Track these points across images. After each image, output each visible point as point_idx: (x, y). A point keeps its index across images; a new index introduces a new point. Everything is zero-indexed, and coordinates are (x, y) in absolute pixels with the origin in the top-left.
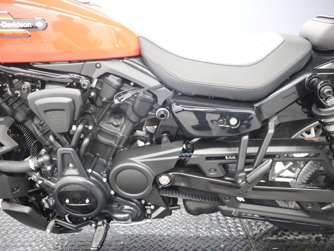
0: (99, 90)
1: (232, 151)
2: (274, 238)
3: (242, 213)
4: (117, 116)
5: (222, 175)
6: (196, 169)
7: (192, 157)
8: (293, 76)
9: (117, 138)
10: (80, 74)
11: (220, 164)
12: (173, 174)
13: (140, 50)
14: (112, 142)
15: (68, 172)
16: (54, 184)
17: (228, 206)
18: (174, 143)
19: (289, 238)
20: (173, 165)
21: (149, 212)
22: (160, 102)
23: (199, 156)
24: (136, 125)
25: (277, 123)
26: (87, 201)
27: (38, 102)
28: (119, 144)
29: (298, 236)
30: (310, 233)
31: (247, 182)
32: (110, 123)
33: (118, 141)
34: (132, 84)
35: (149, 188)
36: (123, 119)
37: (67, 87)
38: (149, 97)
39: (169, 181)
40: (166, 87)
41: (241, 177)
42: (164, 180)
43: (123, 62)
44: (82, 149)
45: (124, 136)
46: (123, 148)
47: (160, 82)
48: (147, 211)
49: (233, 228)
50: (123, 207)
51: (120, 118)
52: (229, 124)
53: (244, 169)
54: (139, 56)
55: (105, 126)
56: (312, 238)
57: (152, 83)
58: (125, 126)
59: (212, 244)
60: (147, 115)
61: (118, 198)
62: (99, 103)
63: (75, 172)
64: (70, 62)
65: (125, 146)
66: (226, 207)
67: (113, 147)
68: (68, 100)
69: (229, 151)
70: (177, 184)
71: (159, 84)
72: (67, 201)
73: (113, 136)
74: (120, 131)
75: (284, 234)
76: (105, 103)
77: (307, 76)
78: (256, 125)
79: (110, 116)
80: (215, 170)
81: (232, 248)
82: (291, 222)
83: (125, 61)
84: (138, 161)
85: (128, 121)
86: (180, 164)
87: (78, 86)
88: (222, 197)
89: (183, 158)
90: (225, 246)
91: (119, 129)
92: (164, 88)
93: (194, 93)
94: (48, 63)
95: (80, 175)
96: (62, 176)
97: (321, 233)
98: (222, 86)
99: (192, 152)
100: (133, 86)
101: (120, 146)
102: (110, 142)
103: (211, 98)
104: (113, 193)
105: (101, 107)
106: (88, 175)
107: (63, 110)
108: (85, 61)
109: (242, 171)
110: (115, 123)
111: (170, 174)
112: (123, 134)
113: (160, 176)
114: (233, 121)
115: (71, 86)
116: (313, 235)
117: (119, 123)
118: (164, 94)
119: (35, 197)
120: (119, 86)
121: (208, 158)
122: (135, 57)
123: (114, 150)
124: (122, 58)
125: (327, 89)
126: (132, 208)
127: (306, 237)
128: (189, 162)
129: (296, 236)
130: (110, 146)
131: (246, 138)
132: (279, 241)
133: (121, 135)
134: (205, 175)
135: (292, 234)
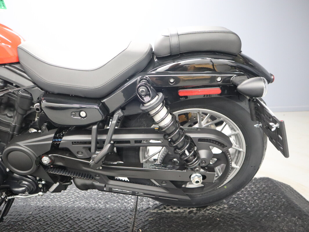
3: (112, 188)
5: (88, 157)
6: (66, 150)
7: (62, 142)
9: (11, 126)
12: (52, 155)
13: (18, 58)
14: (8, 130)
17: (100, 183)
18: (51, 131)
19: (167, 211)
20: (49, 149)
21: (40, 186)
22: (35, 99)
23: (66, 141)
24: (24, 116)
28: (14, 131)
29: (176, 209)
30: (186, 208)
31: (94, 162)
32: (4, 115)
33: (12, 129)
34: (14, 85)
35: (34, 166)
39: (50, 161)
40: (38, 87)
42: (46, 160)
43: (5, 67)
45: (16, 125)
48: (39, 185)
50: (21, 182)
52: (80, 116)
53: (95, 152)
54: (18, 63)
55: (0, 117)
56: (187, 211)
57: (28, 84)
58: (16, 118)
59: (102, 215)
60: (30, 108)
61: (15, 174)
65: (19, 133)
66: (98, 183)
71: (33, 84)
73: (8, 125)
74: (13, 121)
75: (165, 208)
77: (138, 78)
78: (100, 117)
79: (5, 109)
80: (82, 153)
81: (116, 218)
82: (154, 197)
83: (6, 66)
85: (18, 114)
86: (55, 148)
88: (93, 175)
89: (55, 143)
90: (112, 217)
91: (12, 119)
92: (37, 88)
93: (56, 91)
97: (196, 207)
98: (73, 86)
99: (62, 138)
101: (15, 133)
102: (5, 129)
104: (8, 170)
110: (9, 115)
111: (49, 155)
112: (15, 123)
113: (43, 157)
114: (83, 113)
117: (12, 115)
118: (37, 93)
120: (2, 86)
121: (74, 143)
122: (16, 63)
124: (5, 64)
125: (142, 89)
126: (27, 183)
127: (182, 211)
128: (60, 146)
129: (175, 209)
130: (7, 133)
131: (95, 127)
132: (157, 213)
133: (13, 124)
134: (76, 157)
135: (171, 208)
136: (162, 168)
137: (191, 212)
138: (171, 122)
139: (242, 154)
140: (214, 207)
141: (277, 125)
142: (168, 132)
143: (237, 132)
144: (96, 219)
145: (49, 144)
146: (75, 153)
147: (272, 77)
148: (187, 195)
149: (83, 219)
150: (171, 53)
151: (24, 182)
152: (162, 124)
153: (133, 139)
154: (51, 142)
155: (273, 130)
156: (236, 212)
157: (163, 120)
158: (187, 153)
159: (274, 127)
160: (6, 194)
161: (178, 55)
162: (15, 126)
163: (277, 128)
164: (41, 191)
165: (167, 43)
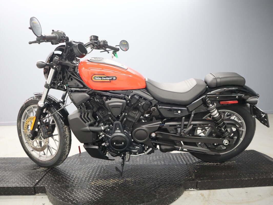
0: (130, 100)
1: (179, 123)
2: (199, 164)
3: (183, 149)
4: (135, 110)
5: (175, 133)
6: (166, 130)
8: (200, 97)
9: (135, 118)
10: (125, 95)
11: (175, 128)
13: (146, 86)
14: (133, 120)
15: (116, 131)
16: (110, 137)
17: (178, 146)
18: (157, 120)
20: (157, 129)
21: (146, 149)
22: (153, 105)
23: (167, 125)
25: (195, 113)
26: (123, 143)
27: (110, 104)
28: (135, 121)
31: (184, 133)
32: (132, 113)
33: (135, 120)
34: (143, 98)
35: (148, 138)
36: (137, 111)
37: (120, 99)
38: (149, 103)
39: (155, 135)
41: (182, 132)
42: (153, 135)
44: (123, 122)
46: (137, 123)
47: (153, 98)
49: (180, 161)
50: (135, 147)
51: (136, 111)
53: (183, 129)
54: (146, 88)
55: (131, 114)
57: (151, 98)
58: (138, 114)
60: (148, 110)
61: (134, 143)
62: (130, 105)
63: (119, 131)
64: (122, 90)
65: (137, 122)
67: (133, 122)
68: (121, 104)
69: (178, 123)
70: (158, 136)
71: (153, 99)
72: (115, 143)
73: (133, 118)
74: (136, 116)
75: (203, 163)
76: (132, 105)
77: (204, 96)
78: (187, 113)
79: (133, 110)
80: (173, 131)
83: (141, 90)
84: (144, 127)
85: (140, 112)
86: (160, 128)
87: (125, 99)
88: (175, 142)
89: (161, 126)
90: (177, 167)
92: (155, 100)
93: (166, 102)
94: (114, 91)
95: (121, 132)
96: (114, 133)
97: (220, 162)
99: (164, 124)
100: (143, 99)
103: (171, 104)
104: (132, 140)
105: (130, 107)
106: (124, 133)
107: (119, 107)
108: (127, 90)
109: (183, 130)
110: (134, 113)
111: (156, 132)
112: (138, 117)
113: (152, 133)
114: (179, 112)
115: (122, 99)
116: (216, 163)
117: (136, 113)
118: (154, 102)
119: (98, 143)
120: (138, 99)
121: (171, 126)
122: (144, 89)
123: (133, 123)
124: (140, 89)
125: (209, 101)
126: (139, 148)
127: (212, 164)
128: (163, 128)
129: (208, 163)
130: (132, 122)
131: (184, 118)
134: (169, 133)
137: (217, 164)
138: (219, 116)
139: (244, 132)
140: (229, 162)
141: (265, 115)
142: (217, 120)
143: (242, 121)
144: (170, 168)
145: (157, 126)
146: (169, 131)
147: (258, 95)
150: (217, 86)
151: (137, 147)
152: (215, 116)
153: (198, 124)
154: (159, 125)
155: (263, 117)
156: (241, 164)
157: (216, 114)
158: (223, 129)
159: (263, 116)
161: (219, 86)
163: (264, 116)
165: (215, 81)
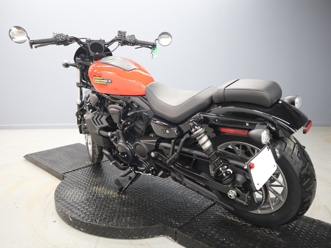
3: (186, 184)
7: (160, 145)
10: (124, 101)
12: (156, 152)
16: (116, 145)
19: (228, 217)
20: (154, 148)
24: (147, 126)
26: (126, 155)
28: (142, 133)
30: (245, 221)
35: (147, 156)
40: (152, 111)
42: (153, 154)
48: (150, 169)
56: (243, 223)
58: (144, 126)
61: (139, 159)
63: (122, 141)
66: (178, 178)
68: (117, 110)
70: (159, 158)
71: (150, 109)
72: (120, 153)
79: (139, 120)
83: (140, 97)
84: (142, 142)
86: (156, 148)
91: (142, 126)
95: (124, 143)
96: (119, 142)
102: (139, 131)
104: (136, 155)
106: (127, 144)
107: (116, 114)
108: (125, 96)
110: (141, 123)
111: (154, 152)
113: (151, 152)
114: (167, 131)
121: (165, 148)
122: (142, 95)
127: (239, 222)
128: (159, 148)
129: (235, 219)
130: (139, 134)
131: (173, 141)
132: (221, 216)
133: (142, 129)
135: (234, 217)
136: (212, 179)
137: (245, 225)
144: (180, 203)
145: (154, 145)
146: (166, 154)
148: (232, 206)
149: (172, 200)
151: (144, 165)
153: (195, 154)
154: (155, 144)
160: (134, 168)
162: (143, 130)
164: (151, 173)
